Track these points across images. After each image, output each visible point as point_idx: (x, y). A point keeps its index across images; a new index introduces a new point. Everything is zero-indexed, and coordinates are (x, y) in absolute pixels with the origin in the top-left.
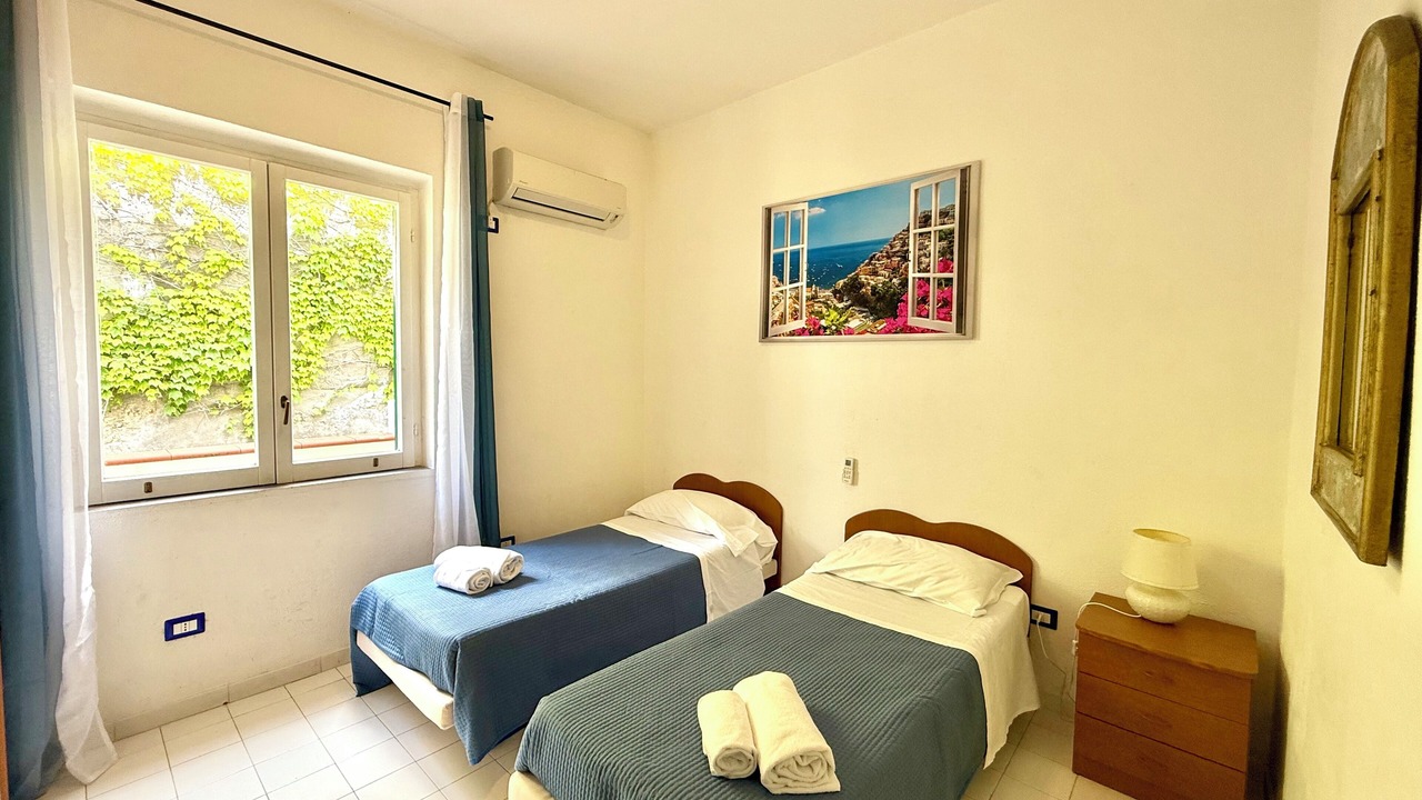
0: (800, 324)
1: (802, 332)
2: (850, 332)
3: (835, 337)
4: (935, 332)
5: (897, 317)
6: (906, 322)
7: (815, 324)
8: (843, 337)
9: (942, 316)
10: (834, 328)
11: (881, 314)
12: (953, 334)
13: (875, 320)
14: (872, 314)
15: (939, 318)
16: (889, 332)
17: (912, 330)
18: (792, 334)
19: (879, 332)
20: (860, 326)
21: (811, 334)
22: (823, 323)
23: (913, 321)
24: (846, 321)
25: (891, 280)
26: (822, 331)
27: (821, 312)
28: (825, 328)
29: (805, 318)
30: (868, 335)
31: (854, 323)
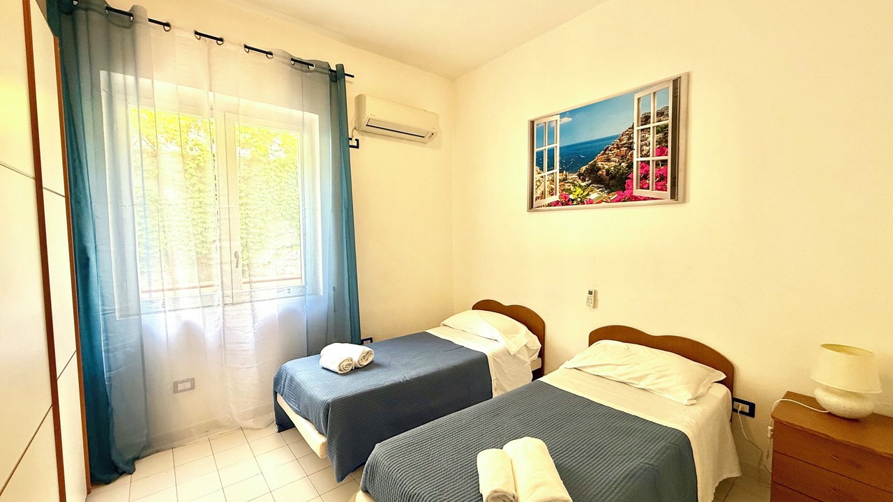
0: (555, 198)
1: (556, 203)
2: (591, 202)
3: (580, 206)
4: (654, 199)
5: (625, 190)
6: (632, 193)
7: (565, 198)
8: (586, 205)
9: (659, 187)
10: (579, 200)
11: (613, 189)
12: (668, 200)
13: (609, 193)
14: (606, 189)
15: (657, 189)
16: (620, 201)
17: (636, 199)
18: (549, 205)
19: (612, 201)
20: (598, 198)
21: (563, 205)
22: (571, 197)
23: (637, 192)
24: (588, 195)
25: (620, 164)
26: (570, 203)
27: (570, 190)
28: (573, 200)
29: (558, 194)
30: (604, 204)
31: (593, 196)
